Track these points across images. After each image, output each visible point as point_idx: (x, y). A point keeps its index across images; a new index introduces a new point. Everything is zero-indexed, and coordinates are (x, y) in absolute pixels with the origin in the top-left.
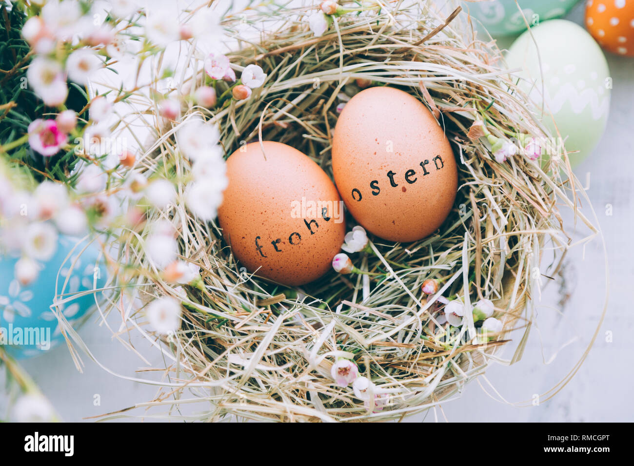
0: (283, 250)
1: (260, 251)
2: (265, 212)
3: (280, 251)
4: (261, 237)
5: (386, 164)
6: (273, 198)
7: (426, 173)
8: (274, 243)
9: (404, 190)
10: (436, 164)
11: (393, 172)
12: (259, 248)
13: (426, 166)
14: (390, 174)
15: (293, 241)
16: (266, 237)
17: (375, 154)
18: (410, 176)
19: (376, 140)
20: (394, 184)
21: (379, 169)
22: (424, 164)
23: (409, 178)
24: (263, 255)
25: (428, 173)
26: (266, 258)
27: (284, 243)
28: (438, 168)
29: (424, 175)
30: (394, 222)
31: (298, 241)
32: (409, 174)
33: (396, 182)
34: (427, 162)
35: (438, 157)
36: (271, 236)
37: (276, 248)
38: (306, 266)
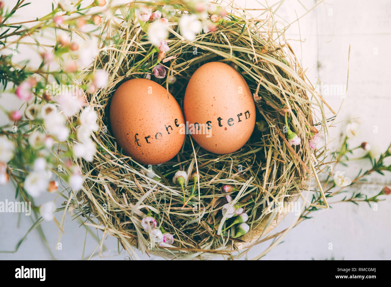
0: (151, 143)
1: (138, 143)
2: (142, 119)
3: (149, 143)
4: (139, 134)
5: (218, 113)
6: (147, 111)
7: (240, 121)
8: (146, 138)
9: (226, 129)
10: (246, 116)
11: (221, 118)
12: (137, 140)
13: (240, 117)
14: (219, 119)
15: (158, 137)
16: (142, 134)
17: (212, 106)
18: (230, 121)
19: (214, 98)
20: (220, 125)
21: (213, 115)
22: (239, 116)
23: (230, 123)
24: (139, 145)
25: (241, 121)
26: (141, 147)
27: (152, 138)
28: (246, 118)
29: (239, 122)
30: (216, 145)
31: (160, 138)
32: (230, 120)
33: (222, 124)
34: (241, 114)
35: (248, 112)
36: (145, 134)
37: (147, 141)
38: (164, 153)
